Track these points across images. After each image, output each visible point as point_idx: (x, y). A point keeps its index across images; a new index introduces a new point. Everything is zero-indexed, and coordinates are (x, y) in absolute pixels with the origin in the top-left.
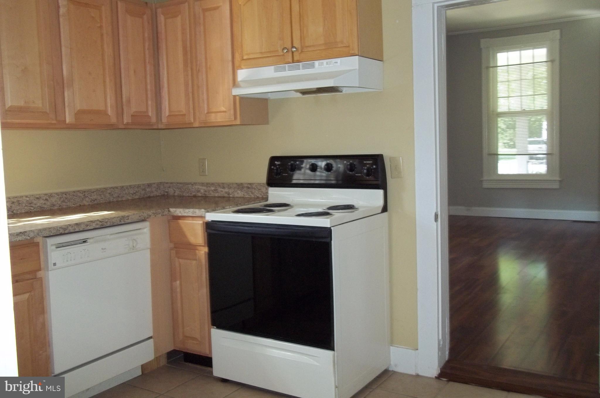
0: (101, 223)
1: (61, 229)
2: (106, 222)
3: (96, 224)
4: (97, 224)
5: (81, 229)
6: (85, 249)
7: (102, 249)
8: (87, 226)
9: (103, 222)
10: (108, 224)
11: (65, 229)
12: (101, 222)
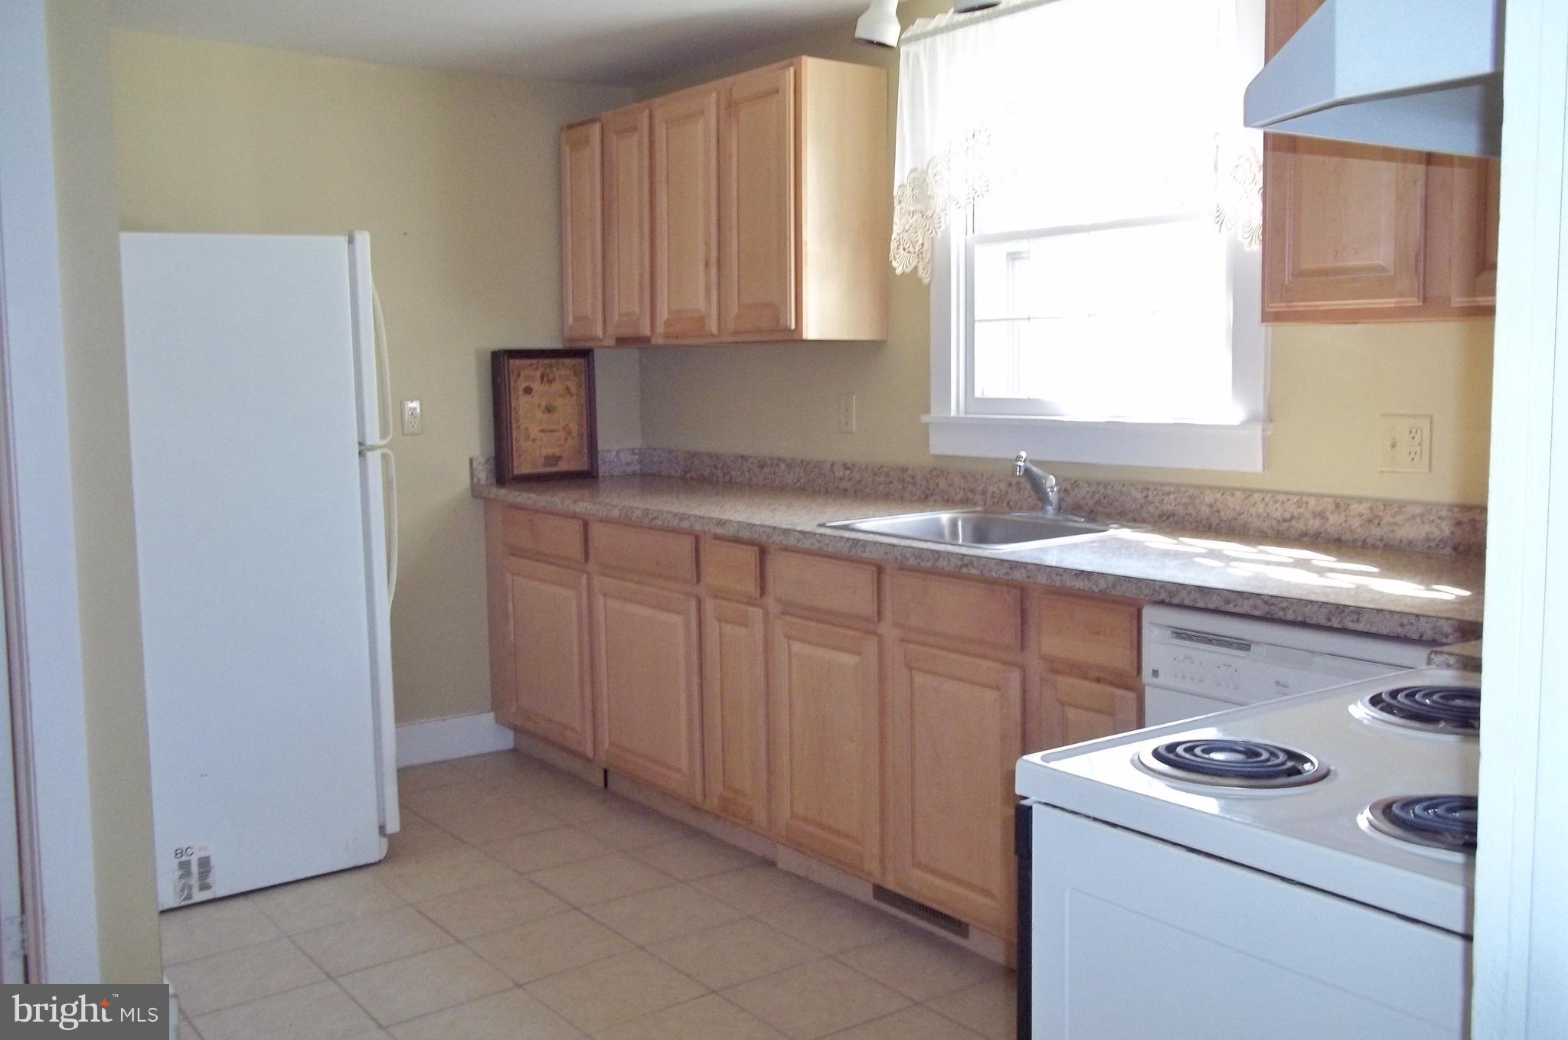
0: (1267, 608)
1: (1162, 591)
2: (1284, 609)
3: (1251, 606)
4: (1255, 607)
5: (1211, 606)
6: (1230, 666)
7: (1278, 683)
8: (1228, 602)
9: (1273, 607)
10: (1290, 616)
11: (1172, 594)
12: (1266, 603)
